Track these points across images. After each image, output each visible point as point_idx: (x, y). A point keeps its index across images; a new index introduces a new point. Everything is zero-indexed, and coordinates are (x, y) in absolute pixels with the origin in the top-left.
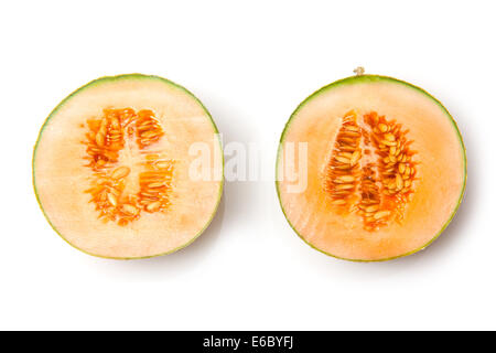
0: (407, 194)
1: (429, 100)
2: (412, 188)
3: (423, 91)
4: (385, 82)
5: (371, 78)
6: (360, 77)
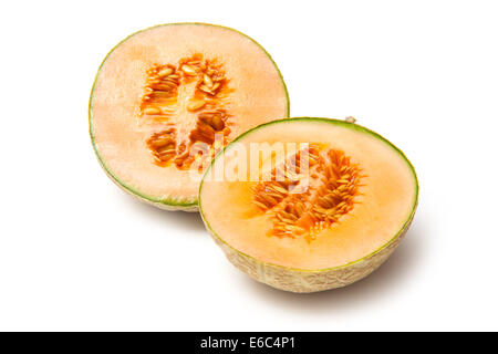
0: (332, 221)
1: (404, 162)
2: (340, 220)
3: (402, 154)
4: (369, 135)
5: (358, 128)
6: (349, 123)
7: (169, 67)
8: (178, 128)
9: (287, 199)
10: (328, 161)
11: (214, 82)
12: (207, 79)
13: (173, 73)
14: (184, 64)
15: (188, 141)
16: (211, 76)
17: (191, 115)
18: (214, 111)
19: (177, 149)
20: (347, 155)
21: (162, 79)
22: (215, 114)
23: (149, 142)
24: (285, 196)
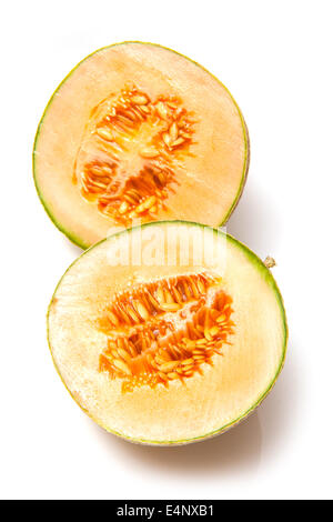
0: (160, 380)
2: (170, 383)
6: (264, 266)
7: (145, 96)
8: (121, 166)
9: (141, 327)
10: (210, 303)
11: (179, 136)
12: (174, 129)
13: (146, 105)
14: (161, 100)
15: (123, 186)
16: (179, 128)
17: (139, 159)
18: (163, 167)
19: (108, 188)
20: (233, 306)
21: (133, 105)
22: (162, 170)
23: (88, 166)
24: (142, 321)
